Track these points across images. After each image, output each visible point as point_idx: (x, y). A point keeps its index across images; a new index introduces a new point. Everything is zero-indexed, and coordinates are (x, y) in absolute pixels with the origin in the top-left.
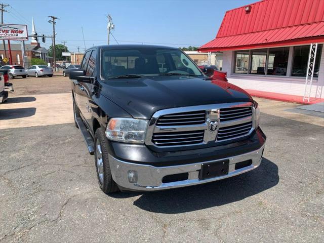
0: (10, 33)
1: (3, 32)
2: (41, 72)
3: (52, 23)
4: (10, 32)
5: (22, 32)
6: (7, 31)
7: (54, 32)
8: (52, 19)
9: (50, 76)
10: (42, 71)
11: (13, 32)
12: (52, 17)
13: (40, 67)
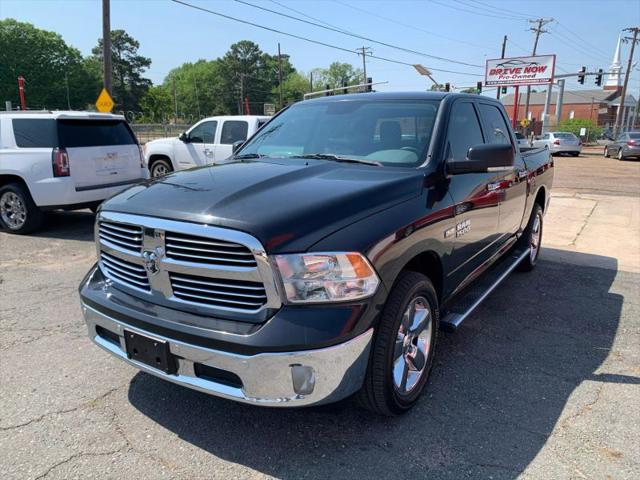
0: (522, 74)
1: (511, 73)
2: (556, 146)
3: (631, 42)
4: (522, 71)
5: (543, 69)
6: (517, 71)
7: (630, 61)
8: (632, 35)
9: (575, 154)
10: (558, 143)
11: (527, 70)
12: (632, 29)
13: (555, 136)
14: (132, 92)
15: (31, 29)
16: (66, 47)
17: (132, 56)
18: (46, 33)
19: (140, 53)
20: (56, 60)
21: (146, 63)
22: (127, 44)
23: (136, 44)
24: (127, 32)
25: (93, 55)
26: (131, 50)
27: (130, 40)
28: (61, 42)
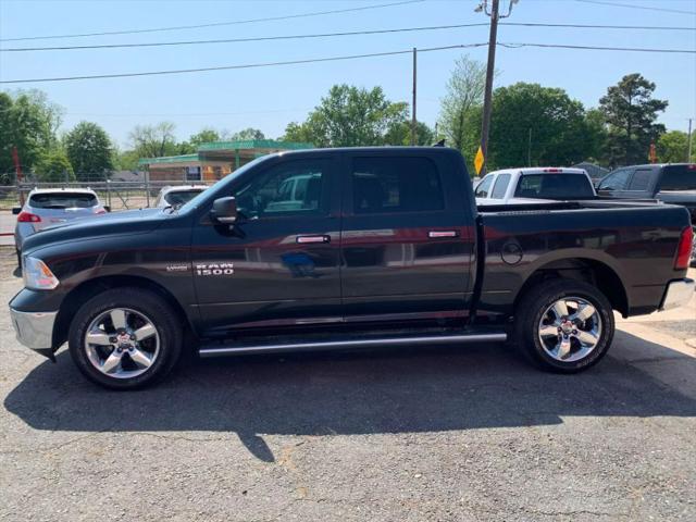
14: (639, 140)
15: (536, 89)
16: (569, 101)
17: (646, 100)
18: (550, 90)
19: (654, 96)
20: (557, 114)
21: (660, 106)
22: (641, 89)
23: (652, 87)
24: (642, 75)
25: (600, 105)
26: (644, 95)
27: (645, 84)
28: (566, 97)
